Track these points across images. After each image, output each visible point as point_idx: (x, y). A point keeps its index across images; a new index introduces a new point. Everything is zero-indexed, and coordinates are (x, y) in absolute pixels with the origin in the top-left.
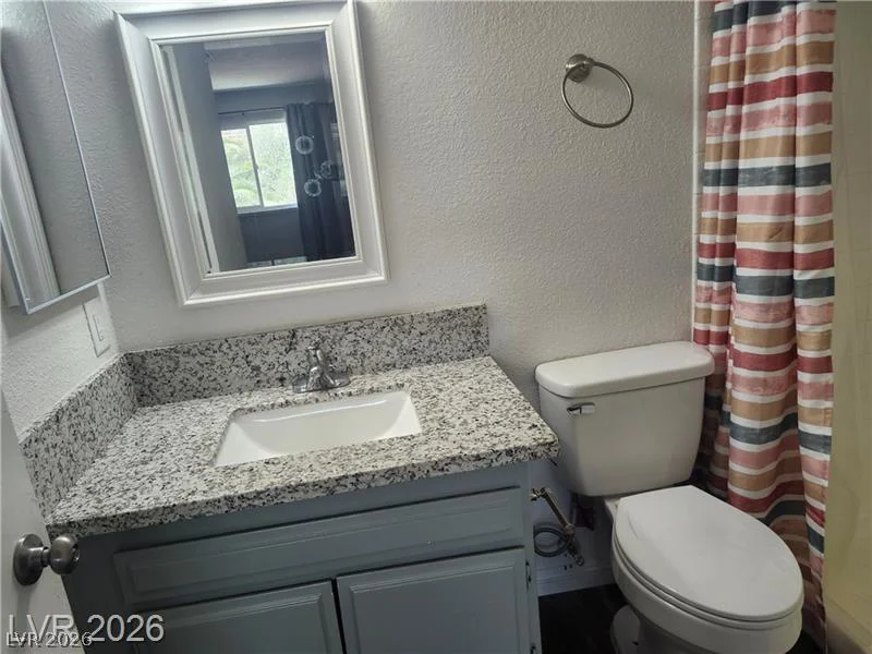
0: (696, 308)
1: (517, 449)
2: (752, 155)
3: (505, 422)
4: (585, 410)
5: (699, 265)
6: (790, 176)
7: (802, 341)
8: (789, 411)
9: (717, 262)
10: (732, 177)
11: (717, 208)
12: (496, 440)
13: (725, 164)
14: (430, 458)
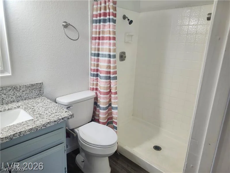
0: (91, 83)
1: (64, 117)
2: (102, 51)
3: (58, 112)
4: (71, 108)
5: (91, 73)
6: (110, 56)
7: (112, 89)
8: (110, 103)
9: (95, 73)
10: (98, 55)
11: (95, 61)
12: (58, 116)
13: (96, 52)
14: (42, 124)
